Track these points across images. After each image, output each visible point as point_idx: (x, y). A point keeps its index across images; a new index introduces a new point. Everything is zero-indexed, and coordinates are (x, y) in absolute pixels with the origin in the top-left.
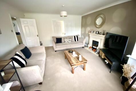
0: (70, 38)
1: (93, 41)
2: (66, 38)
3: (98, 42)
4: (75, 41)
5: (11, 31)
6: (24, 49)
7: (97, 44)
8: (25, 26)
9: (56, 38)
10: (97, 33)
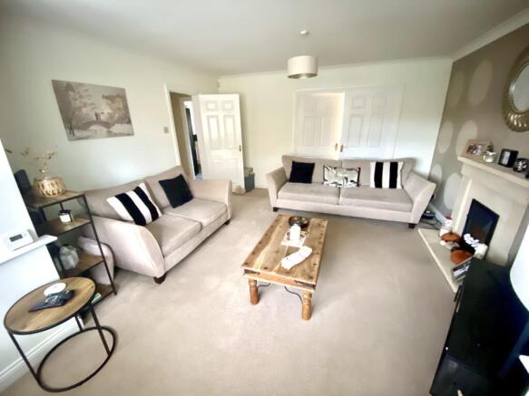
0: (351, 169)
1: (475, 204)
2: (336, 166)
3: (494, 218)
4: (378, 183)
5: (163, 131)
6: (173, 180)
7: (487, 228)
8: (208, 117)
9: (293, 163)
10: (505, 161)
